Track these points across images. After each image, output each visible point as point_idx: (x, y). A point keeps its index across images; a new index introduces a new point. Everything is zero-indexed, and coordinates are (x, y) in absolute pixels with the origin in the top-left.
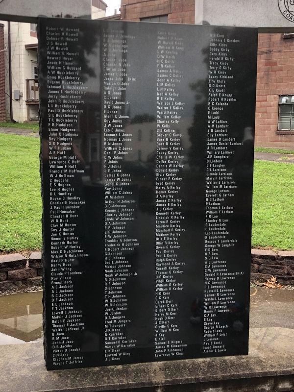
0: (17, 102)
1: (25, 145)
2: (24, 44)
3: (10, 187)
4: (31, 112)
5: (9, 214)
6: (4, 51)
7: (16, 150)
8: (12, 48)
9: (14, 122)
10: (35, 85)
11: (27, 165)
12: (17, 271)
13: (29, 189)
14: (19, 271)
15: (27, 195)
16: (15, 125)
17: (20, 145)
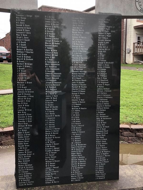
0: (128, 54)
1: (134, 74)
2: (133, 26)
3: (131, 94)
4: (135, 58)
5: (132, 107)
6: (124, 31)
7: (131, 77)
8: (127, 29)
9: (126, 63)
10: (137, 45)
11: (137, 84)
12: (140, 133)
13: (140, 96)
14: (142, 133)
15: (140, 98)
16: (127, 65)
17: (132, 74)
